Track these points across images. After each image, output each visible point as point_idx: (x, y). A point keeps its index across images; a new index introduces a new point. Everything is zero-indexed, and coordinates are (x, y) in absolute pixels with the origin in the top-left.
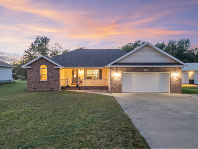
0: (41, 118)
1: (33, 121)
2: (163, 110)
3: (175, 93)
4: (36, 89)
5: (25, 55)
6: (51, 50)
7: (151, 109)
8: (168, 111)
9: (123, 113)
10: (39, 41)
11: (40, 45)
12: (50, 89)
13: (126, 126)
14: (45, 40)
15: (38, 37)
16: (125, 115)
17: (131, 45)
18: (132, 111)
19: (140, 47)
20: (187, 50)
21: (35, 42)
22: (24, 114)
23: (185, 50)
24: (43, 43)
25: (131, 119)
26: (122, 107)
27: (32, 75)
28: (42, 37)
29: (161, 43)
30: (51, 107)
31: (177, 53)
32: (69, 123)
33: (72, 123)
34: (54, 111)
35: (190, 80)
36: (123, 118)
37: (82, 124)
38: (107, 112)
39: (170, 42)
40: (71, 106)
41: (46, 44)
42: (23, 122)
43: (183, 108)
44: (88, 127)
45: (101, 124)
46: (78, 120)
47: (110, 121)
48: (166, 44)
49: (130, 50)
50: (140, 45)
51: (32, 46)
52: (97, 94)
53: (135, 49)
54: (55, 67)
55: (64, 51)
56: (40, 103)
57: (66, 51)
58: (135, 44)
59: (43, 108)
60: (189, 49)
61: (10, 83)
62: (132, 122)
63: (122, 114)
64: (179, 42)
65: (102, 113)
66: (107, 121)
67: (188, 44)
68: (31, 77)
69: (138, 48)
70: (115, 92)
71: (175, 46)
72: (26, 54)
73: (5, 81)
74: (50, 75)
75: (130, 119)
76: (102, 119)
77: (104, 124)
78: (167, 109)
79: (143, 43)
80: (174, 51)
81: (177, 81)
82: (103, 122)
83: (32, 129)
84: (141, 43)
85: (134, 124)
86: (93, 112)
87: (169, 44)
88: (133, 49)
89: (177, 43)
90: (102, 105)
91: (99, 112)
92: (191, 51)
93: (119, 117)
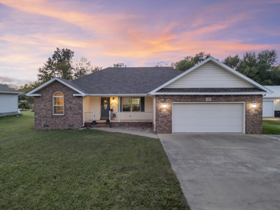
0: (40, 179)
1: (25, 186)
2: (232, 164)
3: (252, 133)
4: (48, 126)
5: (40, 75)
6: (75, 67)
7: (214, 162)
8: (239, 167)
9: (169, 172)
10: (59, 55)
11: (61, 61)
12: (67, 127)
13: (170, 197)
14: (67, 54)
15: (58, 49)
16: (173, 174)
17: (190, 60)
18: (184, 166)
19: (203, 63)
20: (272, 66)
21: (54, 57)
22: (16, 170)
23: (269, 67)
24: (64, 59)
25: (180, 181)
26: (170, 159)
27: (42, 106)
28: (63, 50)
29: (233, 56)
30: (60, 159)
31: (257, 71)
32: (80, 191)
33: (85, 191)
34: (64, 167)
35: (276, 112)
36: (168, 180)
37: (101, 193)
38: (143, 168)
39: (247, 55)
40: (91, 156)
41: (68, 59)
42: (9, 188)
43: (264, 161)
44: (108, 200)
45: (131, 191)
46: (96, 184)
47: (146, 187)
48: (241, 58)
49: (189, 66)
50: (203, 60)
51: (49, 62)
52: (136, 136)
53: (196, 66)
54: (74, 95)
55: (93, 69)
56: (45, 153)
57: (96, 69)
58: (195, 58)
59: (47, 161)
60: (275, 65)
61: (15, 116)
62: (182, 187)
63: (167, 174)
64: (260, 55)
65: (137, 171)
66: (141, 187)
67: (272, 58)
68: (41, 110)
69: (200, 64)
70: (162, 132)
71: (255, 61)
72: (40, 73)
73: (8, 113)
74: (68, 106)
75: (178, 183)
76: (133, 183)
77: (135, 193)
78: (239, 163)
79: (208, 57)
80: (253, 68)
81: (256, 115)
82: (135, 189)
83: (19, 202)
84: (204, 57)
85: (184, 191)
86: (123, 170)
87: (245, 58)
88: (193, 65)
89: (257, 56)
90: (138, 156)
91: (132, 168)
92: (277, 68)
93: (161, 178)
